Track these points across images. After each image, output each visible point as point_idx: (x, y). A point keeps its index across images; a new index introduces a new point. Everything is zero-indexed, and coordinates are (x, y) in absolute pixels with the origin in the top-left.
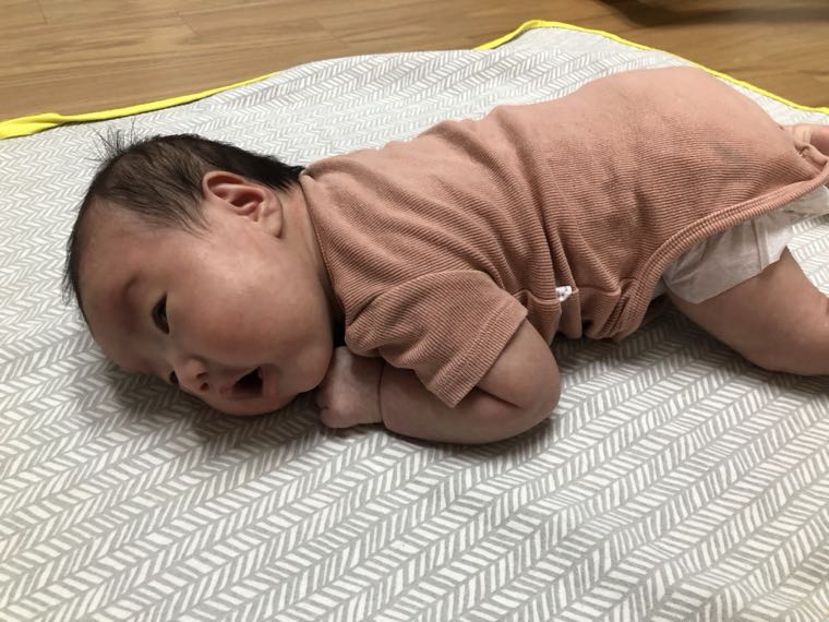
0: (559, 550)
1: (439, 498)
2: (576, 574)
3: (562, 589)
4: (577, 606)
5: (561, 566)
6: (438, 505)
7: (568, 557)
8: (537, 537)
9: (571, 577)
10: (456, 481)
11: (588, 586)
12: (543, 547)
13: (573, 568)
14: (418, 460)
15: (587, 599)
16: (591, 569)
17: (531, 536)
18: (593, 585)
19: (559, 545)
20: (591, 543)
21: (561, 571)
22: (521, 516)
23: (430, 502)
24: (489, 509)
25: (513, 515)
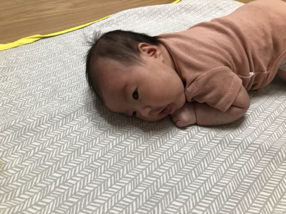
0: (267, 153)
1: (224, 143)
2: (275, 160)
3: (272, 165)
4: (279, 169)
5: (269, 158)
6: (224, 146)
7: (271, 155)
8: (259, 150)
9: (274, 161)
10: (228, 138)
11: (280, 163)
12: (262, 153)
13: (274, 158)
14: (213, 133)
15: (280, 167)
16: (279, 158)
17: (257, 151)
18: (282, 162)
19: (267, 152)
20: (277, 150)
21: (270, 160)
22: (252, 145)
23: (221, 145)
24: (241, 145)
25: (250, 145)
